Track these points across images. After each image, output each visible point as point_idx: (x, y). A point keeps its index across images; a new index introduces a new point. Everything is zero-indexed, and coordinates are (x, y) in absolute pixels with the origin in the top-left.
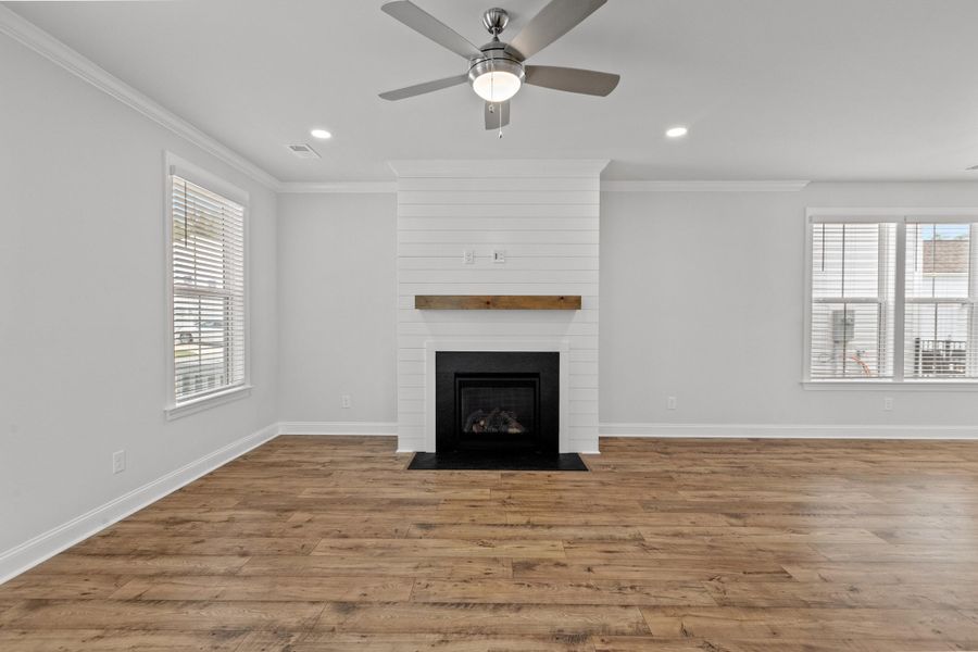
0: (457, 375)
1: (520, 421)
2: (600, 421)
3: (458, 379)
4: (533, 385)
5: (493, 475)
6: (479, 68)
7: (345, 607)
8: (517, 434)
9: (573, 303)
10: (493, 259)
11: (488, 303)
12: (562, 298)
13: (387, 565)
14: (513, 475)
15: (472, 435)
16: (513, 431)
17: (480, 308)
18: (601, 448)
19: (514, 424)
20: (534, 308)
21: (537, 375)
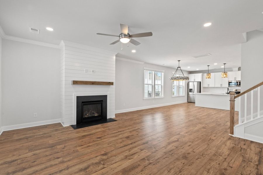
0: (83, 102)
1: (97, 113)
2: (115, 110)
3: (83, 103)
4: (102, 103)
5: (99, 126)
6: (123, 37)
7: (105, 154)
8: (97, 116)
9: (112, 84)
10: (92, 72)
11: (93, 83)
12: (110, 82)
13: (101, 146)
14: (103, 125)
15: (86, 118)
16: (96, 115)
17: (91, 84)
18: (115, 116)
19: (96, 113)
20: (104, 85)
21: (102, 101)
